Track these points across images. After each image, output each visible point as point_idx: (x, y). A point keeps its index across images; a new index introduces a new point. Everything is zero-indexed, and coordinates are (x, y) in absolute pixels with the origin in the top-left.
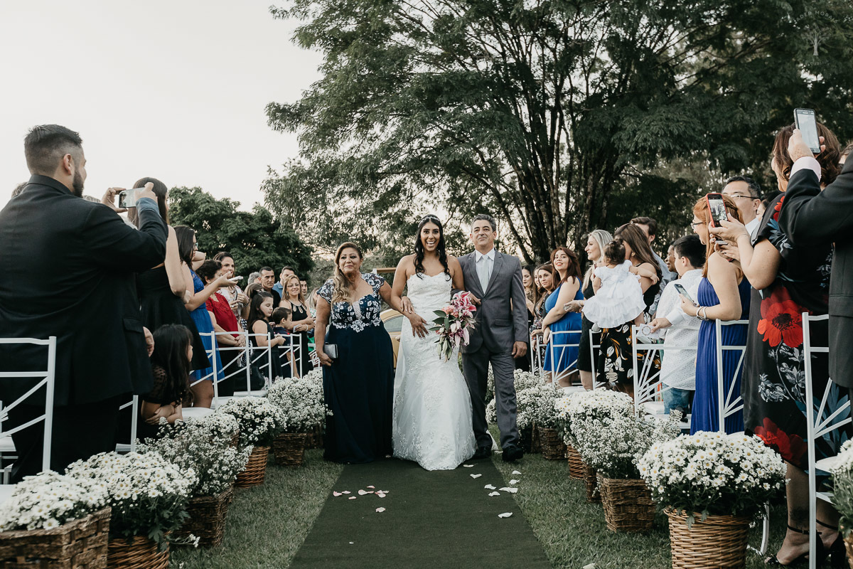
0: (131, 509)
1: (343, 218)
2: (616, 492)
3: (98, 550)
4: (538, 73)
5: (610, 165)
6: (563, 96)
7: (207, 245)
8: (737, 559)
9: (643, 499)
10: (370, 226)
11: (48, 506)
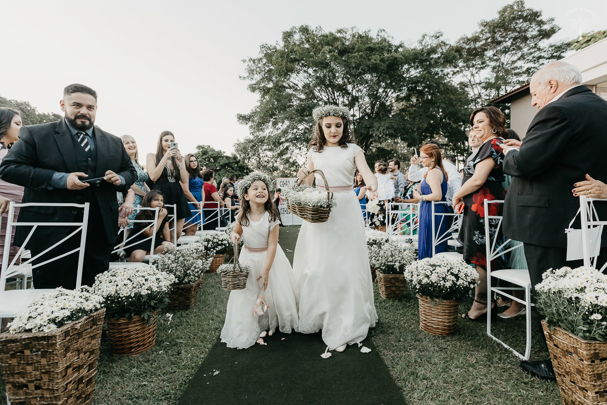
0: (130, 301)
1: (266, 159)
2: (386, 281)
3: (93, 337)
8: (454, 321)
9: (400, 284)
10: (276, 162)
11: (48, 316)
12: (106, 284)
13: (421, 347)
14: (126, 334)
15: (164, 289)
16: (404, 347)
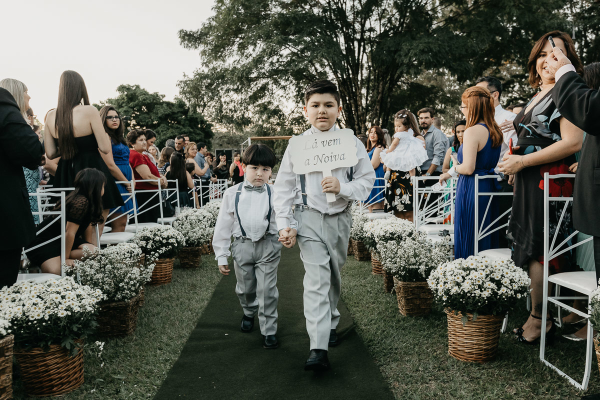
0: (44, 326)
1: (231, 106)
2: (406, 290)
4: (351, 18)
5: (392, 76)
6: (365, 32)
7: (145, 121)
9: (425, 295)
10: (247, 111)
12: (8, 304)
13: (445, 377)
14: (43, 369)
15: (89, 309)
16: (423, 378)
